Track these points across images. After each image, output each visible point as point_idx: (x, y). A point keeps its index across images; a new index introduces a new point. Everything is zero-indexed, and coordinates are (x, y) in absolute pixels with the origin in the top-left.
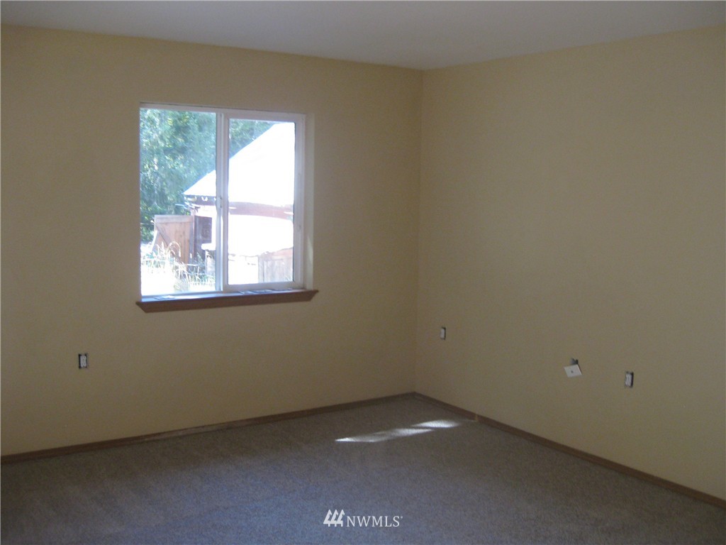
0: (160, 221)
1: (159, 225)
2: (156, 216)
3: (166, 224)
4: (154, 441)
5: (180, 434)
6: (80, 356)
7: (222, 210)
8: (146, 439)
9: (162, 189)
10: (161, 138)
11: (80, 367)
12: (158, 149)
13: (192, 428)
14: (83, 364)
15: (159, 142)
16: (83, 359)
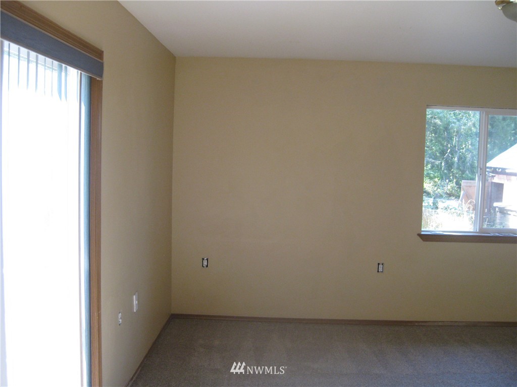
0: (465, 184)
1: (464, 187)
2: (463, 181)
3: (470, 187)
4: (422, 326)
5: (440, 324)
6: (379, 264)
7: (481, 176)
8: (416, 324)
9: (473, 162)
10: (474, 125)
11: (378, 271)
12: (471, 134)
13: (447, 322)
14: (380, 269)
15: (473, 128)
16: (381, 266)
